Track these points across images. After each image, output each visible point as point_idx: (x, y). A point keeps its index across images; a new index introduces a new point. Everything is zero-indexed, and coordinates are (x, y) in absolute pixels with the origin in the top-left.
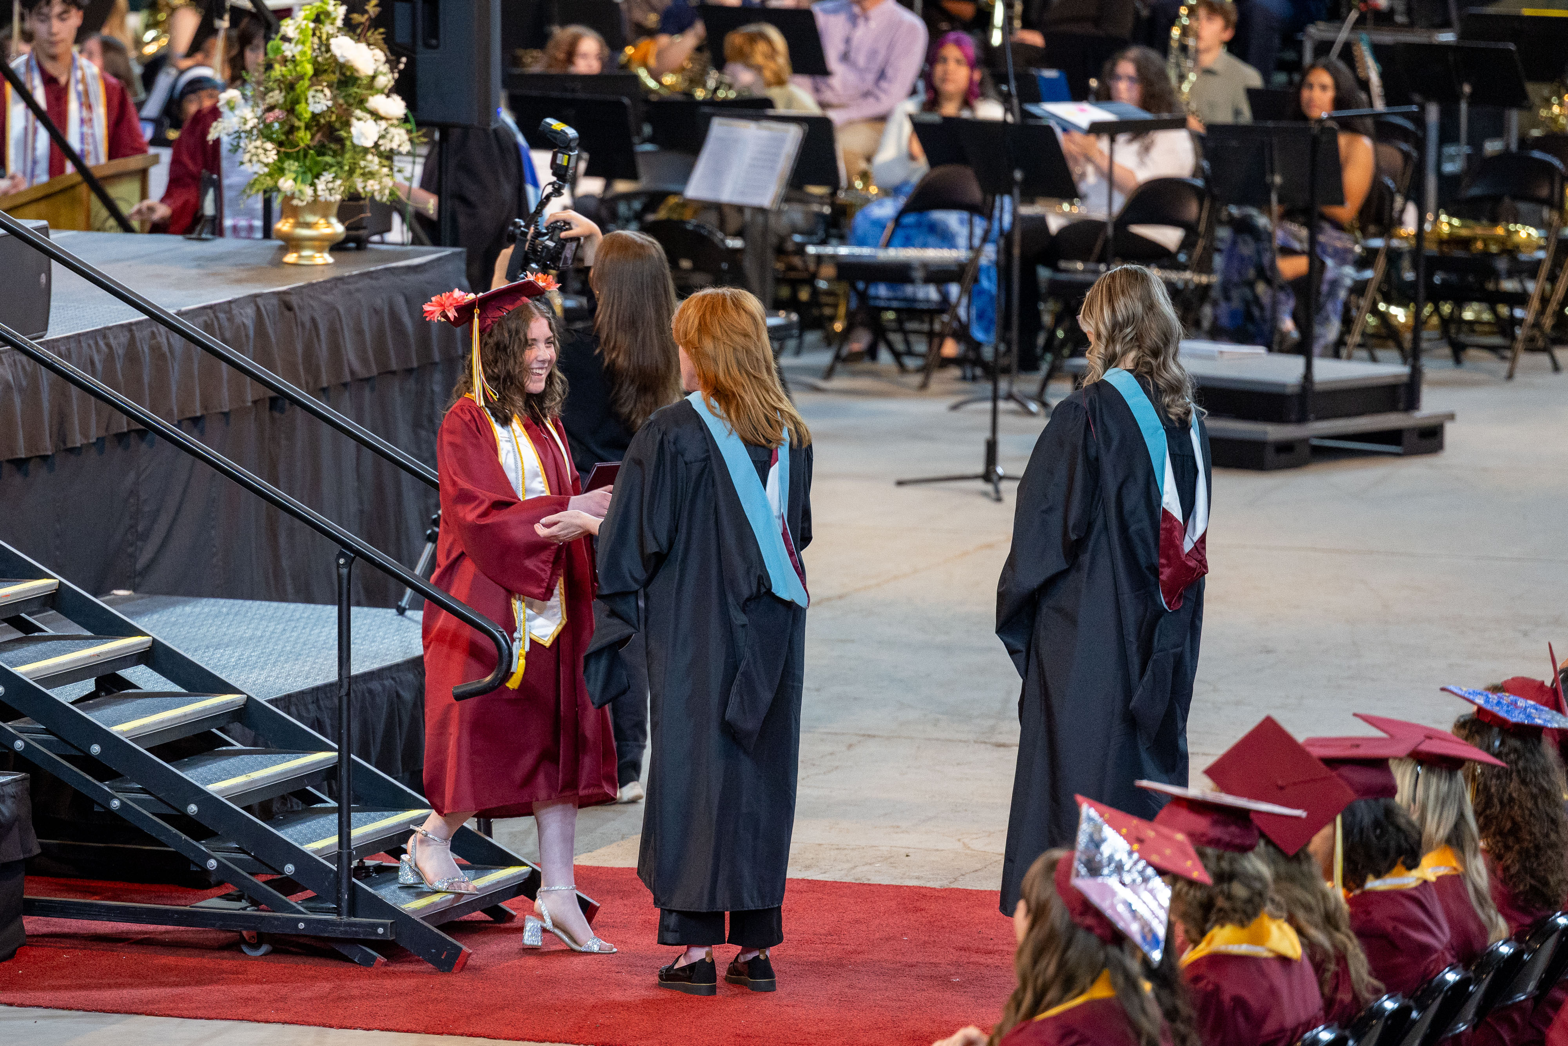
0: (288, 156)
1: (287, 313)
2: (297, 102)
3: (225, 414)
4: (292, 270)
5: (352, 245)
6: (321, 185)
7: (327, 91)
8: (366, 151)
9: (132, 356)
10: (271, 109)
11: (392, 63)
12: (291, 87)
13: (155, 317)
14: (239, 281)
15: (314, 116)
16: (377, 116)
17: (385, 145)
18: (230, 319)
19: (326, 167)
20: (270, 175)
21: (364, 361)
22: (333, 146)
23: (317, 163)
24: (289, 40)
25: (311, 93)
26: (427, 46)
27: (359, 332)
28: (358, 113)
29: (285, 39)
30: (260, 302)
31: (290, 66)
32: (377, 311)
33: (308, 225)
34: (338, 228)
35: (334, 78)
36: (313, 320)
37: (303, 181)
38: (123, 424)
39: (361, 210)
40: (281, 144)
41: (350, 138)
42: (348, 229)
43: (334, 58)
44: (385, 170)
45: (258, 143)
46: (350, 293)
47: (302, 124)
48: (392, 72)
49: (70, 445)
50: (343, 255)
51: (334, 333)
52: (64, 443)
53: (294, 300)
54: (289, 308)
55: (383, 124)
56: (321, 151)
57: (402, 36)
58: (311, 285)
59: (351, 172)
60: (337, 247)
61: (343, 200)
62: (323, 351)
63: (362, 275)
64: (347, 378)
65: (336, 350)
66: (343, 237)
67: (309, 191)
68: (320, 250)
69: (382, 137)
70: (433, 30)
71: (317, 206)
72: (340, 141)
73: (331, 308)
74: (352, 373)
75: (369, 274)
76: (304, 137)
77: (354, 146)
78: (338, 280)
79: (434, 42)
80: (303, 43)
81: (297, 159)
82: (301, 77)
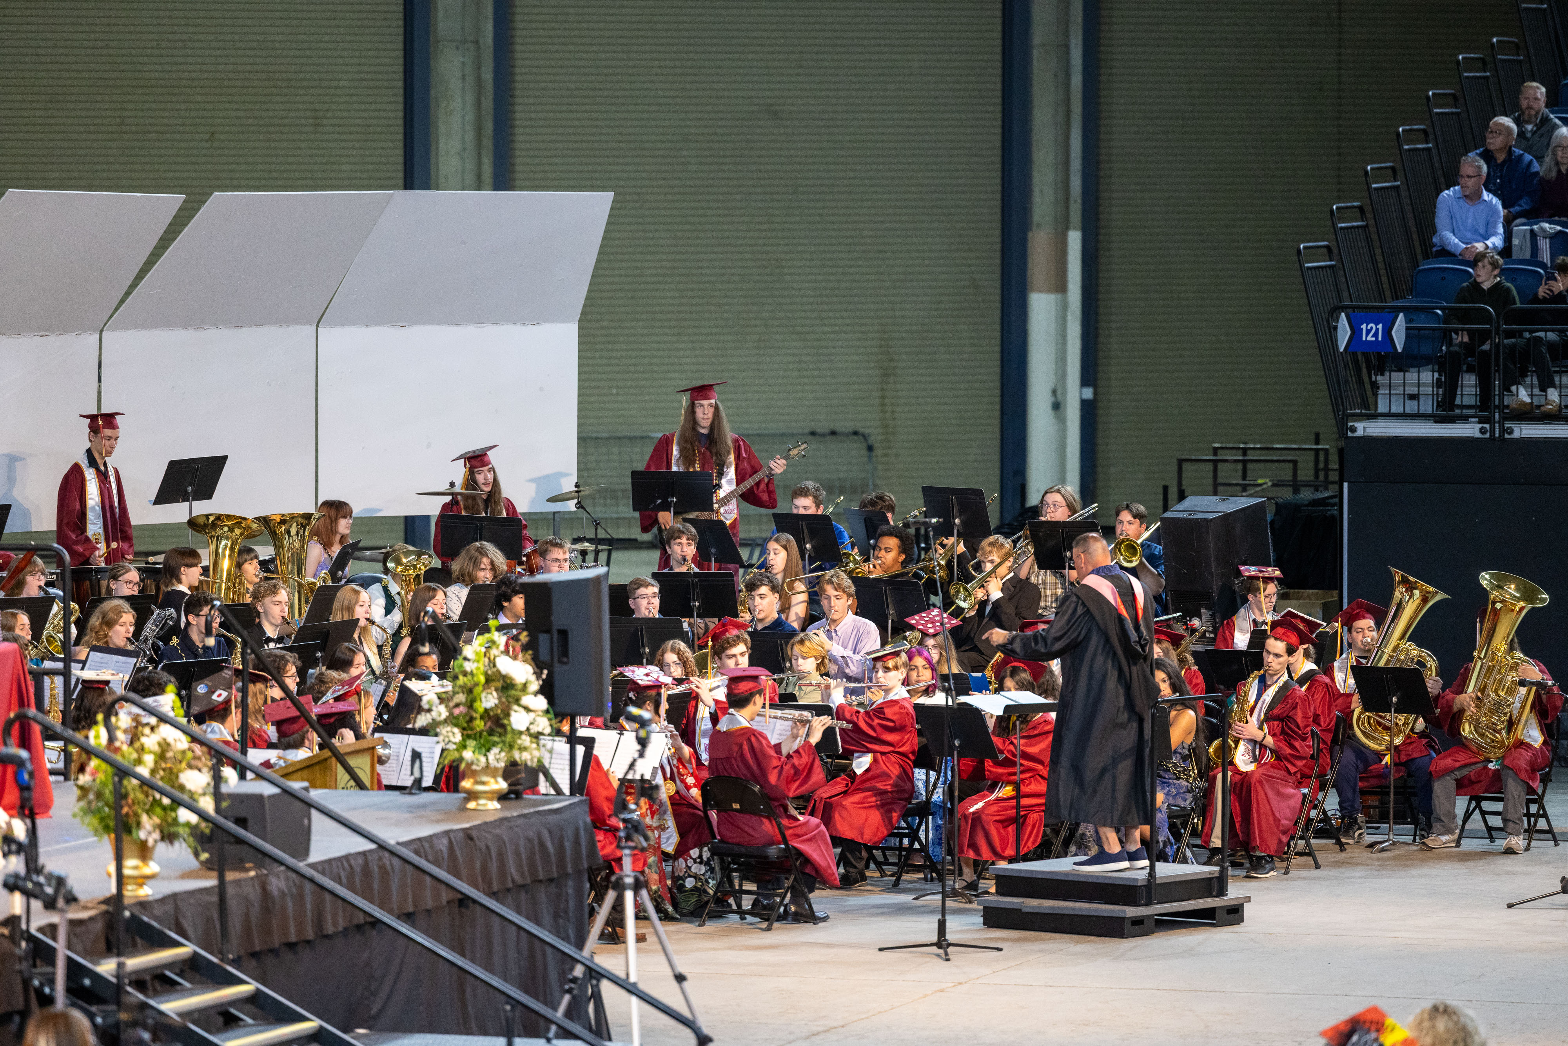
0: (469, 737)
1: (469, 842)
2: (473, 701)
3: (428, 911)
4: (473, 813)
5: (513, 796)
6: (491, 756)
7: (495, 694)
8: (521, 733)
9: (366, 872)
10: (457, 705)
11: (538, 675)
12: (470, 691)
13: (382, 847)
14: (437, 821)
15: (486, 710)
16: (527, 709)
17: (534, 729)
18: (432, 847)
19: (495, 744)
20: (457, 750)
21: (522, 874)
22: (500, 730)
23: (488, 741)
24: (469, 660)
25: (483, 695)
26: (560, 662)
27: (518, 854)
28: (515, 707)
29: (465, 659)
30: (451, 835)
31: (469, 677)
32: (530, 840)
33: (483, 783)
34: (502, 785)
35: (499, 684)
36: (488, 847)
37: (480, 753)
38: (361, 919)
39: (519, 772)
40: (464, 729)
41: (510, 724)
42: (510, 785)
43: (498, 671)
44: (534, 746)
45: (449, 729)
46: (511, 828)
47: (478, 716)
48: (538, 679)
49: (325, 932)
50: (507, 803)
51: (501, 855)
52: (321, 931)
53: (474, 834)
54: (471, 838)
55: (532, 715)
56: (491, 733)
57: (544, 656)
58: (485, 824)
59: (511, 747)
60: (502, 797)
61: (506, 767)
62: (494, 868)
63: (519, 816)
64: (510, 885)
65: (502, 865)
66: (506, 791)
67: (483, 759)
68: (491, 799)
69: (532, 723)
70: (564, 651)
71: (488, 769)
72: (504, 727)
73: (499, 838)
74: (513, 881)
75: (524, 815)
76: (479, 724)
77: (513, 730)
78: (503, 820)
79: (565, 660)
80: (478, 661)
81: (475, 739)
82: (477, 684)
